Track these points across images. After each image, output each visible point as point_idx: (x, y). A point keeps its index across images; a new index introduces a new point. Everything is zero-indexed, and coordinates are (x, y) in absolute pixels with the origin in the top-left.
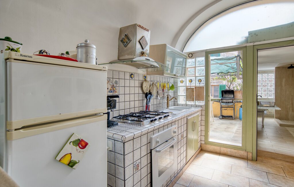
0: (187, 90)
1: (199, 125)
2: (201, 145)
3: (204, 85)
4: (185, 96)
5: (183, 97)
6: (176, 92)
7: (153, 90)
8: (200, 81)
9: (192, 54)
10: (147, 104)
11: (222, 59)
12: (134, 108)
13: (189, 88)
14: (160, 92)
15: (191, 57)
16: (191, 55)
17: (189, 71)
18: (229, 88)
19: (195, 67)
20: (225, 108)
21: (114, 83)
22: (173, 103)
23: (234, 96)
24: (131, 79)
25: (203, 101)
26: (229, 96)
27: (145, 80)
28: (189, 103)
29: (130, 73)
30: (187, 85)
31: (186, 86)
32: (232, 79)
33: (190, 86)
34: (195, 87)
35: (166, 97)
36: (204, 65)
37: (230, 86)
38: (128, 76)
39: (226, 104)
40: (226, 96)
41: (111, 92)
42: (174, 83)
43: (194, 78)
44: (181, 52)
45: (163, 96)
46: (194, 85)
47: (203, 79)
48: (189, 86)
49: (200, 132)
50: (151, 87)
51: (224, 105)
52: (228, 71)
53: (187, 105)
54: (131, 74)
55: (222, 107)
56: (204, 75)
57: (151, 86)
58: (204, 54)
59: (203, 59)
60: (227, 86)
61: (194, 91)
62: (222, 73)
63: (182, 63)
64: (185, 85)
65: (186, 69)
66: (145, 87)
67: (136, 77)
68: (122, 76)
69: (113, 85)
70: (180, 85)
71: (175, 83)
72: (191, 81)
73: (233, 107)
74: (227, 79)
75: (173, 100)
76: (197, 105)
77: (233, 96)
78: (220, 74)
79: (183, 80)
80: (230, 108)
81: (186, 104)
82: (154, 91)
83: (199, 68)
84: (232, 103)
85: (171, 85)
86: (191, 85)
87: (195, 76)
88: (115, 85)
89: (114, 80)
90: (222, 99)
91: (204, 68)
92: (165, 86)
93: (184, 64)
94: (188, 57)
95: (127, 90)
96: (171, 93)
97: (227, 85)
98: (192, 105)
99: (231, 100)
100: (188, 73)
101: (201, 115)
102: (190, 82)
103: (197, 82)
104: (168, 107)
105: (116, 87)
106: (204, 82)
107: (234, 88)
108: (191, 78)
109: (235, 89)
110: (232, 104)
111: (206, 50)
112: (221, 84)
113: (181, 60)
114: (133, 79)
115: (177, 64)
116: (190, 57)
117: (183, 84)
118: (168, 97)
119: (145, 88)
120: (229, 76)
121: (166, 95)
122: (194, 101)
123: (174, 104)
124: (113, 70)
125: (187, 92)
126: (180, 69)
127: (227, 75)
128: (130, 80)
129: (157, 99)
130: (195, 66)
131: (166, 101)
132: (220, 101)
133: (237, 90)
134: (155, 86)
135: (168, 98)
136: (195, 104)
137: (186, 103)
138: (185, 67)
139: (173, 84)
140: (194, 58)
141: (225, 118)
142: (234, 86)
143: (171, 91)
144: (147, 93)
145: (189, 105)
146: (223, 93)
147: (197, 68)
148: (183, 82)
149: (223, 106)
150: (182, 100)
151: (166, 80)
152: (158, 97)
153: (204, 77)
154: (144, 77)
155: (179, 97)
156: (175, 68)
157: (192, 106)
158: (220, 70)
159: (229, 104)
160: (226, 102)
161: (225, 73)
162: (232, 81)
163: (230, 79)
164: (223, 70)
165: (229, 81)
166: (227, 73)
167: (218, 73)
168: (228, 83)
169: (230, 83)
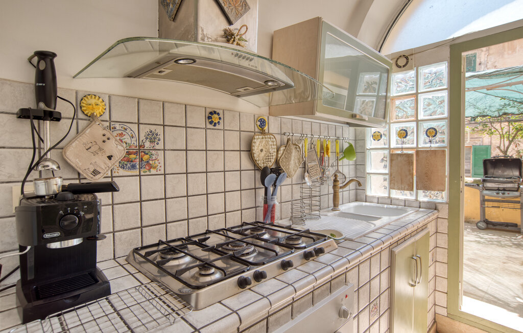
0: (391, 160)
1: (430, 262)
2: (435, 319)
3: (445, 144)
4: (387, 177)
5: (382, 177)
6: (360, 166)
7: (288, 159)
8: (432, 133)
9: (407, 58)
10: (266, 202)
11: (496, 75)
12: (225, 212)
13: (398, 154)
14: (313, 164)
15: (404, 66)
16: (405, 60)
17: (398, 107)
18: (505, 152)
19: (416, 94)
20: (496, 204)
21: (142, 137)
22: (352, 193)
24: (209, 126)
25: (443, 191)
26: (506, 173)
27: (263, 132)
28: (396, 194)
29: (209, 111)
30: (393, 145)
31: (389, 148)
32: (513, 132)
33: (402, 148)
34: (418, 152)
35: (333, 178)
36: (445, 87)
37: (508, 148)
38: (198, 119)
39: (498, 193)
40: (495, 173)
41: (133, 167)
42: (356, 140)
43: (414, 124)
44: (377, 52)
45: (321, 176)
46: (415, 145)
47: (443, 126)
48: (397, 149)
49: (432, 282)
50: (281, 152)
51: (490, 195)
52: (503, 111)
53: (391, 201)
54: (211, 113)
55: (483, 201)
56: (446, 115)
57: (282, 148)
58: (447, 52)
59: (443, 68)
60: (498, 147)
61: (412, 163)
62: (484, 116)
63: (376, 87)
64: (387, 146)
65: (388, 101)
66: (262, 150)
67: (229, 122)
68: (174, 116)
69: (140, 146)
70: (371, 147)
71: (360, 140)
72: (404, 134)
73: (518, 202)
74: (500, 131)
75: (352, 186)
76: (424, 202)
77: (517, 173)
78: (479, 119)
79: (382, 130)
80: (511, 205)
81: (389, 197)
82: (292, 162)
83: (430, 96)
84: (517, 191)
85: (346, 146)
86: (404, 146)
87: (417, 121)
88: (147, 145)
89: (145, 130)
90: (484, 181)
91: (445, 95)
92: (327, 149)
93: (383, 87)
94: (394, 67)
95: (197, 161)
96: (347, 168)
97: (496, 145)
98: (408, 200)
99: (511, 182)
100: (394, 113)
101: (437, 232)
102: (400, 137)
103: (423, 137)
104: (336, 205)
105: (153, 152)
106: (446, 137)
107: (518, 152)
108: (403, 125)
110: (517, 194)
111: (454, 39)
112: (478, 143)
113: (375, 76)
114: (220, 127)
115: (363, 88)
116: (399, 67)
117: (380, 144)
118: (336, 178)
119: (263, 154)
120: (505, 125)
121: (330, 172)
122: (412, 190)
123: (356, 195)
124: (139, 99)
125: (391, 166)
126: (373, 102)
127: (501, 122)
128: (206, 129)
129: (304, 186)
130: (414, 92)
131: (331, 191)
132: (478, 185)
134: (293, 147)
135: (335, 181)
136: (416, 200)
137: (389, 194)
138: (386, 97)
139: (353, 143)
140: (411, 69)
141: (495, 227)
143: (346, 161)
144: (266, 168)
145: (397, 202)
146: (489, 165)
147: (421, 97)
148: (381, 136)
149: (486, 197)
150: (377, 187)
151: (332, 132)
152: (307, 179)
153: (443, 123)
154: (259, 123)
155: (368, 176)
156: (359, 100)
157: (406, 204)
158: (479, 111)
159: (506, 192)
160: (498, 189)
161: (493, 117)
162: (514, 137)
163: (509, 132)
164: (488, 108)
165: (503, 136)
166: (500, 116)
167: (473, 116)
168: (502, 140)
169: (509, 140)
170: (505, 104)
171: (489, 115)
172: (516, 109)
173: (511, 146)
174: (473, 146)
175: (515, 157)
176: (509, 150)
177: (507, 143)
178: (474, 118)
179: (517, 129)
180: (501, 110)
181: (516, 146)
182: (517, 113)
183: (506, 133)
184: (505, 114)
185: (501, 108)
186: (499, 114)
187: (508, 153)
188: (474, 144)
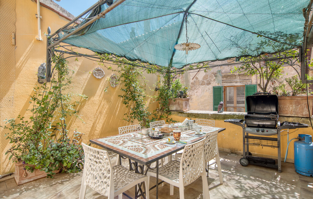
18: (264, 89)
20: (256, 141)
23: (279, 109)
26: (265, 109)
32: (270, 71)
37: (266, 85)
39: (258, 131)
40: (257, 109)
51: (252, 132)
52: (261, 50)
55: (247, 137)
60: (259, 85)
62: (246, 56)
73: (275, 140)
74: (260, 70)
77: (274, 109)
80: (270, 143)
84: (275, 128)
90: (246, 117)
97: (259, 82)
99: (269, 119)
107: (275, 89)
109: (280, 92)
110: (274, 131)
127: (260, 61)
132: (242, 122)
133: (284, 95)
142: (277, 84)
146: (251, 102)
149: (250, 135)
158: (241, 50)
159: (266, 130)
160: (259, 126)
161: (253, 57)
162: (271, 75)
163: (267, 71)
164: (248, 46)
165: (263, 75)
166: (259, 56)
167: (238, 56)
168: (262, 78)
169: (267, 78)
170: (262, 43)
171: (250, 54)
172: (271, 47)
173: (269, 83)
174: (246, 85)
175: (272, 93)
176: (267, 88)
177: (265, 81)
178: (238, 58)
179: (273, 68)
180: (259, 48)
181: (273, 84)
182: (273, 51)
183: (265, 72)
184: (263, 53)
185: (259, 46)
186: (258, 53)
187: (267, 90)
188: (246, 84)
